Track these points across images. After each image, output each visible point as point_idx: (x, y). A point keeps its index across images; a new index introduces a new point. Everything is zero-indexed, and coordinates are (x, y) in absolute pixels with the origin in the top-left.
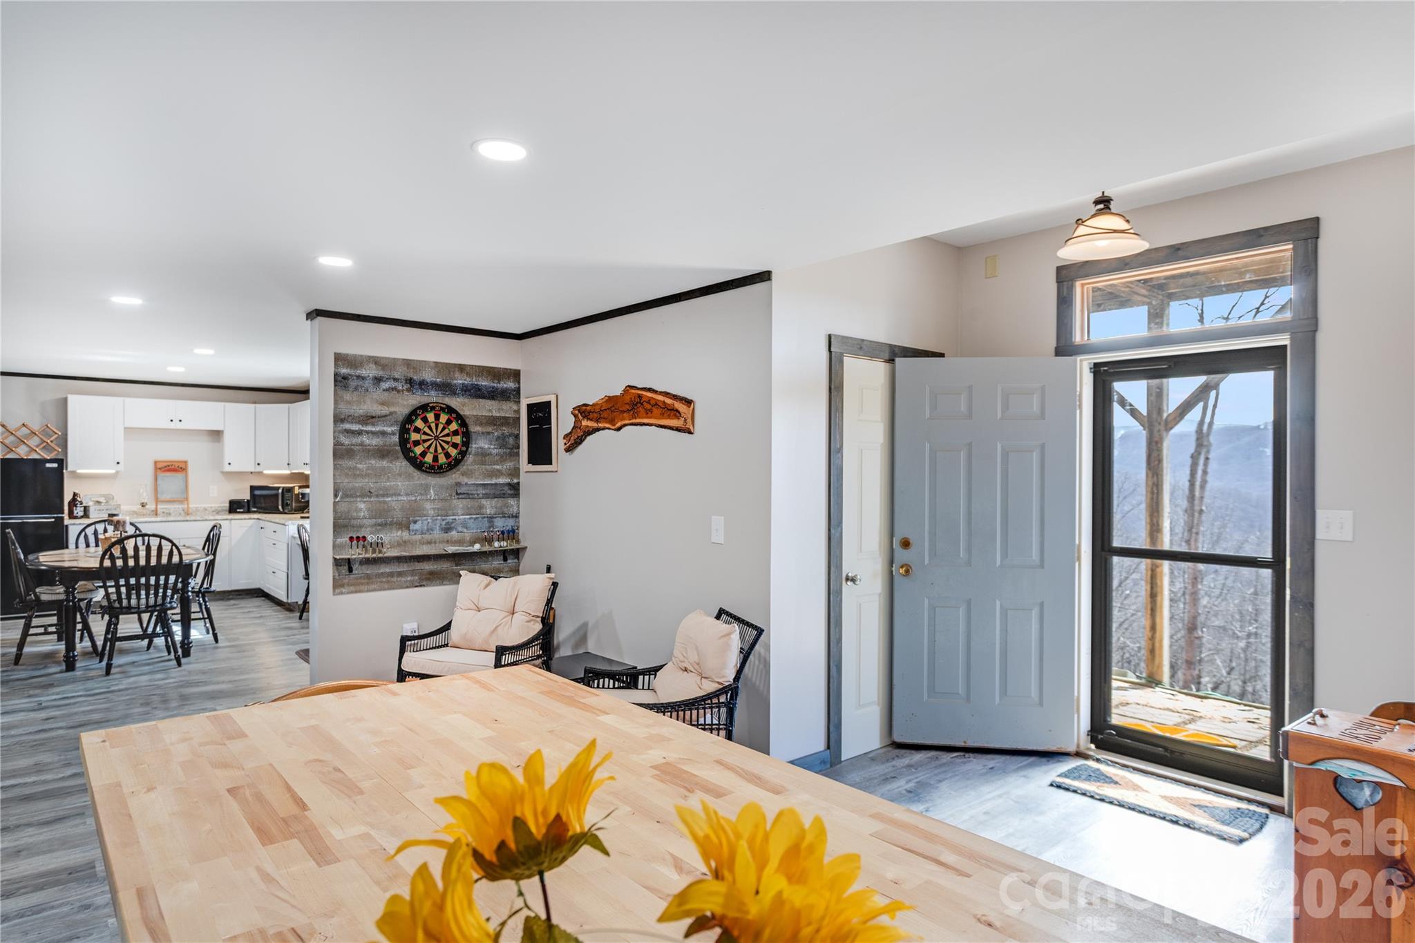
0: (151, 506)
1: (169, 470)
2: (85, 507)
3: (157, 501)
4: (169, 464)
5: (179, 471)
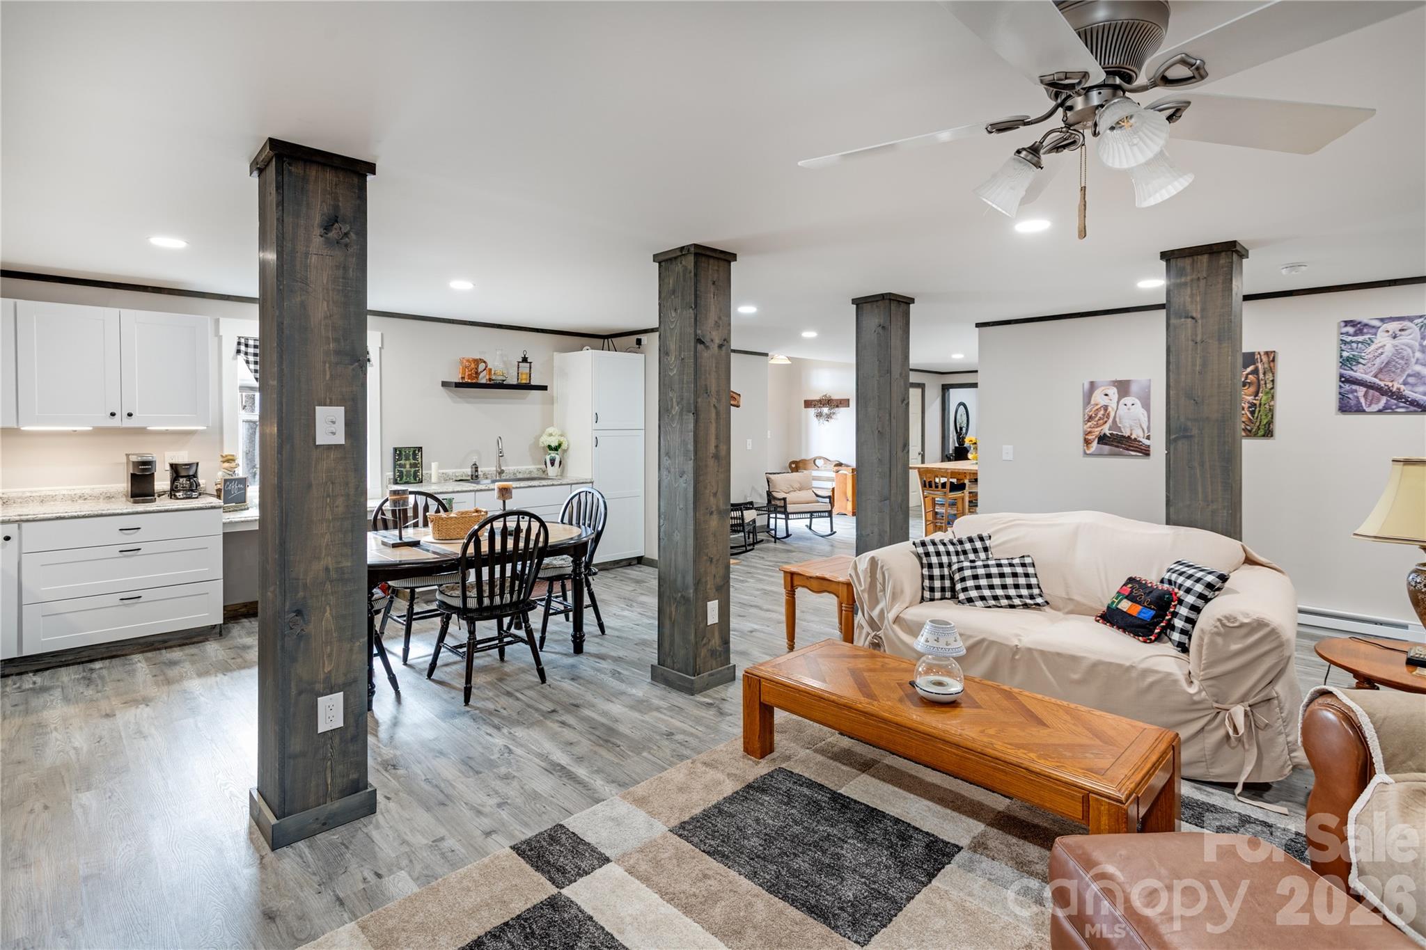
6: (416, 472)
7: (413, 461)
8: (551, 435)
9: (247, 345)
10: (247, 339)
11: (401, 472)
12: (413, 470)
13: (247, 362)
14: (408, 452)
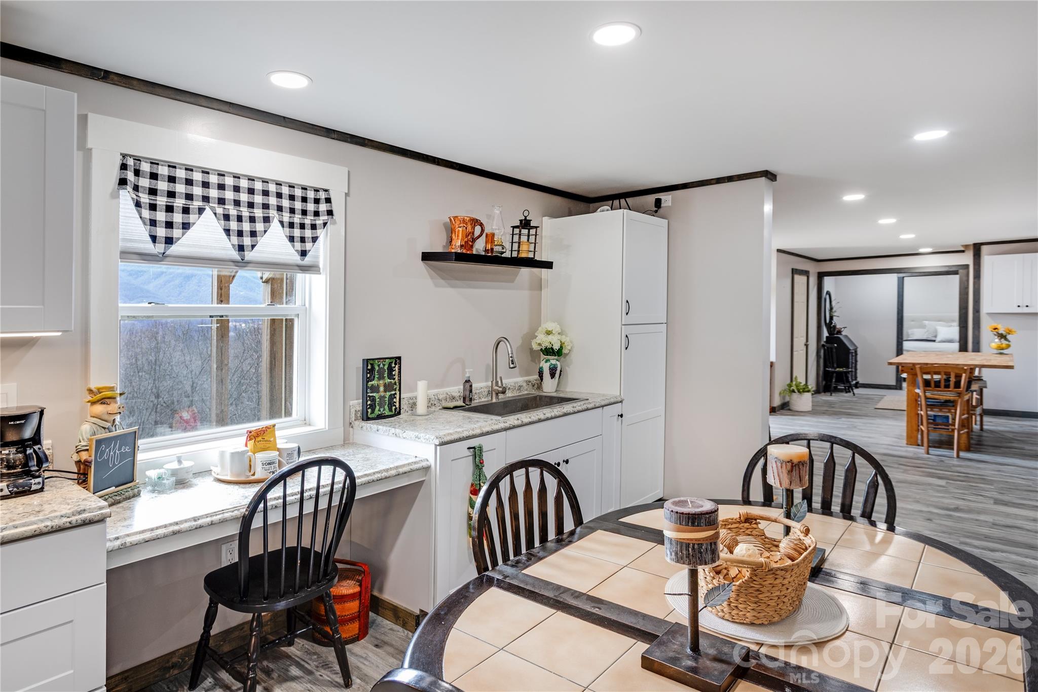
6: (392, 397)
7: (388, 381)
8: (549, 333)
9: (137, 173)
10: (138, 159)
11: (373, 399)
12: (388, 394)
13: (138, 204)
14: (381, 366)
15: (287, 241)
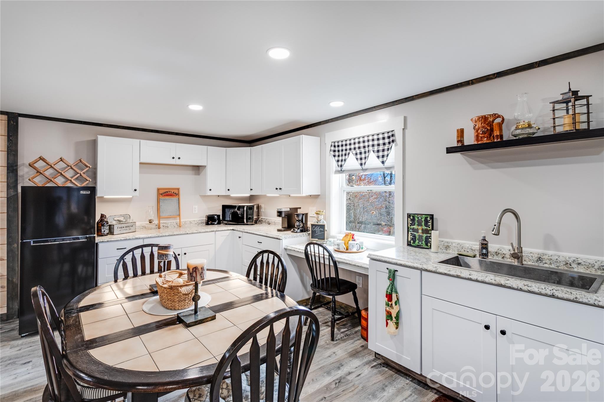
0: (156, 222)
1: (167, 195)
2: (110, 226)
3: (159, 217)
4: (167, 190)
5: (174, 196)
6: (428, 238)
7: (424, 227)
9: (335, 146)
11: (414, 236)
12: (425, 236)
13: (335, 156)
14: (420, 218)
15: (376, 158)
